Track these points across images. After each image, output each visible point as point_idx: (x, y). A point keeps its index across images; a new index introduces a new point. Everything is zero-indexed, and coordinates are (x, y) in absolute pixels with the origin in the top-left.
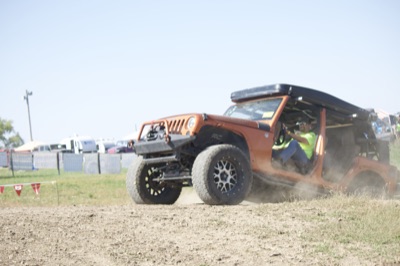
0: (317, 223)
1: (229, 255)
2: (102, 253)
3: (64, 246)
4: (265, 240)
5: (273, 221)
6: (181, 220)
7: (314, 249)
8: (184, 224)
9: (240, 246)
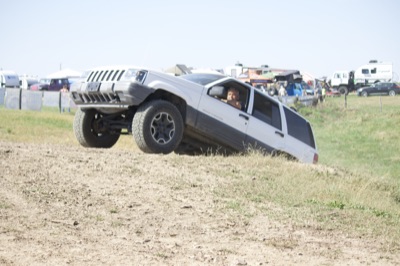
0: (230, 180)
1: (140, 202)
2: (15, 189)
4: (177, 192)
5: (187, 173)
6: (96, 164)
7: (225, 205)
8: (99, 168)
9: (152, 195)
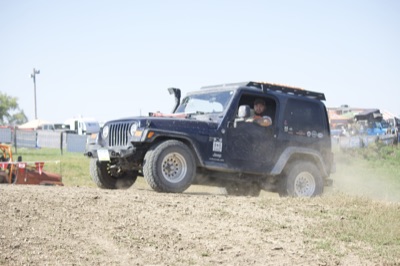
0: (319, 220)
1: (231, 245)
2: (106, 235)
3: (68, 227)
4: (267, 234)
5: (276, 215)
6: (185, 207)
7: (316, 245)
8: (187, 212)
9: (242, 238)
